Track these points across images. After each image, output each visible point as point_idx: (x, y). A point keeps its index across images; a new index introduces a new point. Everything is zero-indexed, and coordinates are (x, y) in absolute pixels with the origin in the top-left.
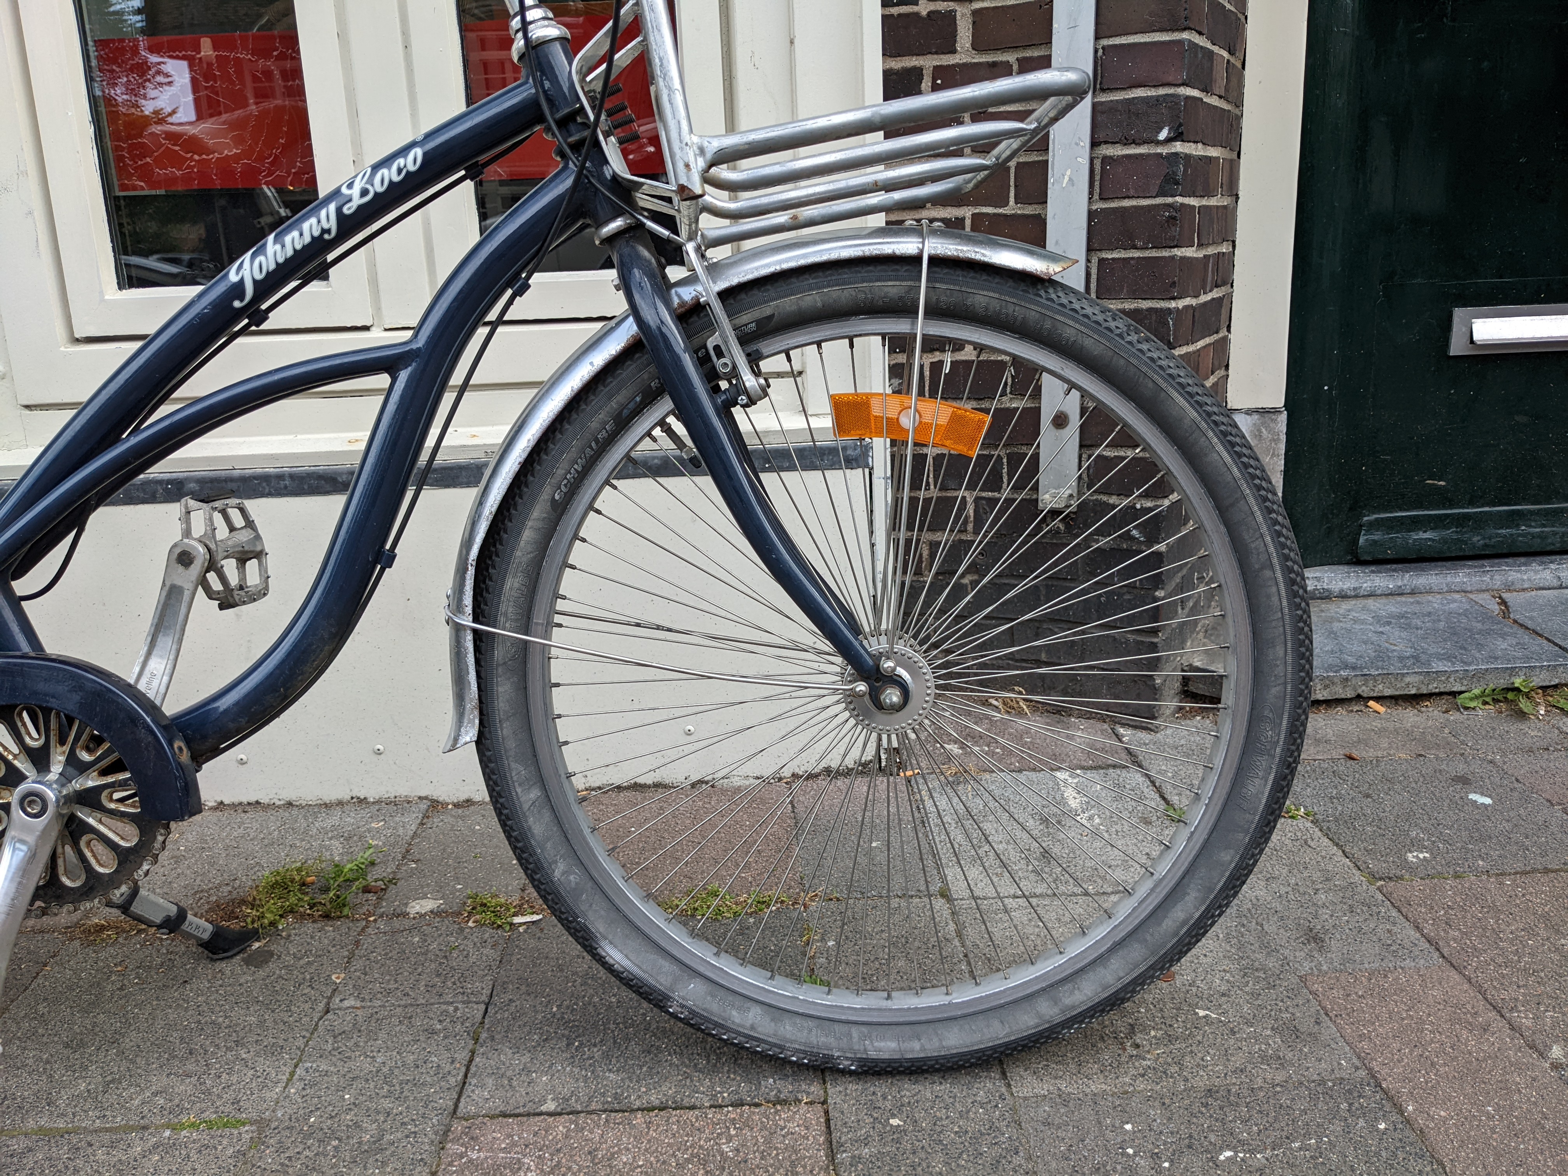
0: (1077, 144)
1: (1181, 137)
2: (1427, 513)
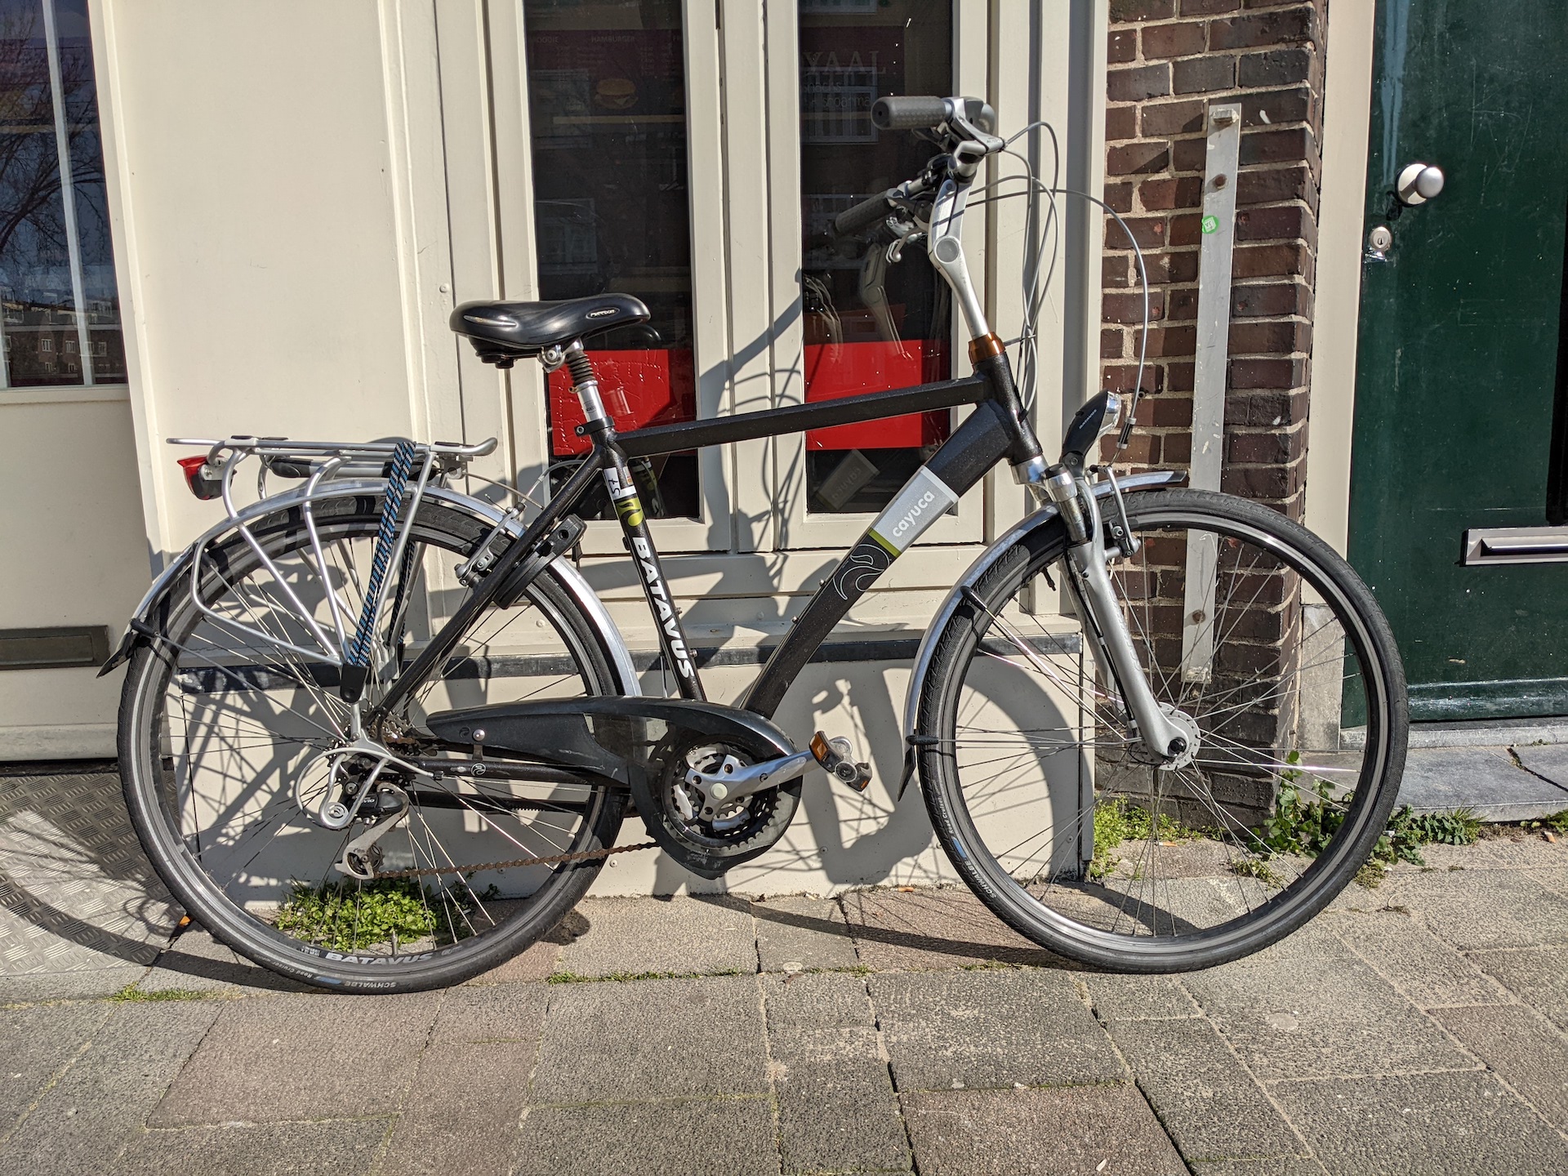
0: (1214, 425)
1: (1290, 423)
2: (1451, 684)
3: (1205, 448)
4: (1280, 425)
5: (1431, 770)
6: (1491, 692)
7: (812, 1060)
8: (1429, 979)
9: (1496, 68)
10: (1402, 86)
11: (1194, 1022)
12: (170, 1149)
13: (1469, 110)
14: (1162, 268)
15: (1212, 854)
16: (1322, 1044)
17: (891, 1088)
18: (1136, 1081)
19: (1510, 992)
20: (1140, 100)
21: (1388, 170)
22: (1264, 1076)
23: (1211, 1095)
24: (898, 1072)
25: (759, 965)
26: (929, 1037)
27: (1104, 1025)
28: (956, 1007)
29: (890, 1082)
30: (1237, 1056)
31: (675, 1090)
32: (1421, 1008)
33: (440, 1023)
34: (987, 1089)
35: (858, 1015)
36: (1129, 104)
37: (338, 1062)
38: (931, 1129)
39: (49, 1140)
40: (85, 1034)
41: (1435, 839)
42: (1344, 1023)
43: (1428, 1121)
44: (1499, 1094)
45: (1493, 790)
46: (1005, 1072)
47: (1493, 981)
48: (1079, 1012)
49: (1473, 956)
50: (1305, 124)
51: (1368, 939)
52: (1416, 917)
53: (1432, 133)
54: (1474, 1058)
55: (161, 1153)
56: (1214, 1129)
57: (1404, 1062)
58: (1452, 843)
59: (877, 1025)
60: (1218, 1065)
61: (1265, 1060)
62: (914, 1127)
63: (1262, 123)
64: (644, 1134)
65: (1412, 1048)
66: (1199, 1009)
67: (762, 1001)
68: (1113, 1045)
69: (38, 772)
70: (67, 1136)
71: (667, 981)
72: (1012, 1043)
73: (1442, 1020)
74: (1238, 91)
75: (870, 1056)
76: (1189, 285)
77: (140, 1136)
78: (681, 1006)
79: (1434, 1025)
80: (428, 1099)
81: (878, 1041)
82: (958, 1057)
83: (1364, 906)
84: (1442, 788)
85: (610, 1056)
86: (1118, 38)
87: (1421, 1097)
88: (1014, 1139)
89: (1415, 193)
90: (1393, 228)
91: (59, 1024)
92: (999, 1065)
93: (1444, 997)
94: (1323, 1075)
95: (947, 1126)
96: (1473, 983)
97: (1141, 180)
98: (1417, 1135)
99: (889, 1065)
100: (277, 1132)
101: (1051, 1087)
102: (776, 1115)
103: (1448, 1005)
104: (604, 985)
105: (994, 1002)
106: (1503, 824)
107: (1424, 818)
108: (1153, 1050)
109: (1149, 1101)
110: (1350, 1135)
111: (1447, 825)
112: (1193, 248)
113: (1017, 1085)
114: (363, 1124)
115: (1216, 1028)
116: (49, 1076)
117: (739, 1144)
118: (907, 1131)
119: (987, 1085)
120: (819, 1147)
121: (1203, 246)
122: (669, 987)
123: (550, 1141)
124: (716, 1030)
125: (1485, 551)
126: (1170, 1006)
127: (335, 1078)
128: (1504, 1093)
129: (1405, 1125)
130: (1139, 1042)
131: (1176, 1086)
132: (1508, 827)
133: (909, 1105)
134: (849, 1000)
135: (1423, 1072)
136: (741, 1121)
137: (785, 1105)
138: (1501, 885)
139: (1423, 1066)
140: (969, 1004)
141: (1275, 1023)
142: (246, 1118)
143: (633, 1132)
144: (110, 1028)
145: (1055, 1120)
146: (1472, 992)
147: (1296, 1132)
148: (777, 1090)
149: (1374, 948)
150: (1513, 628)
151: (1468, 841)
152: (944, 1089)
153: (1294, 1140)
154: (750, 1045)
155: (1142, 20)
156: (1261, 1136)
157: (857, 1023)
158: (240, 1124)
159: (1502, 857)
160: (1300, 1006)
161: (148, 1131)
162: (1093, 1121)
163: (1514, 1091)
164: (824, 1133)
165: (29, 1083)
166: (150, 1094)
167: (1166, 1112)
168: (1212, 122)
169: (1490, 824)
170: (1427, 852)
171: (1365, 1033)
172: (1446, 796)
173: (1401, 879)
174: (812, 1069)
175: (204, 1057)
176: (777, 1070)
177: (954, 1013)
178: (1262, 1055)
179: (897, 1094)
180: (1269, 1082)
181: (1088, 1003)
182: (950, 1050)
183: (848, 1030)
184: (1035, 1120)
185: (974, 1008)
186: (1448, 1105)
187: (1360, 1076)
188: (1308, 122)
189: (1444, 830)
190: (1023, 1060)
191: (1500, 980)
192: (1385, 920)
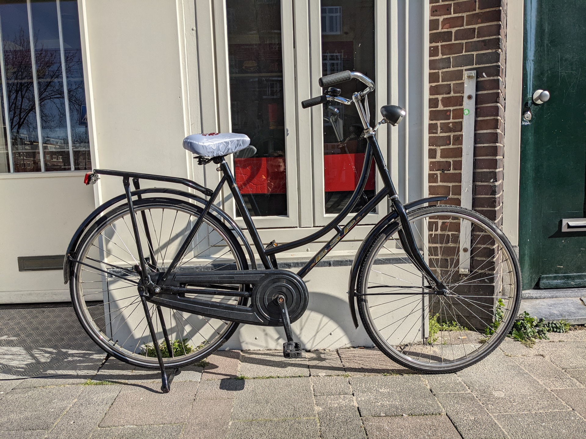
0: (469, 182)
1: (496, 181)
2: (558, 275)
3: (466, 190)
4: (493, 182)
5: (551, 306)
6: (573, 278)
7: (331, 406)
8: (551, 379)
9: (568, 56)
10: (533, 62)
11: (466, 394)
12: (107, 435)
13: (558, 71)
14: (450, 127)
15: (472, 336)
16: (513, 401)
17: (359, 416)
18: (447, 414)
19: (581, 384)
20: (441, 69)
21: (529, 92)
22: (492, 413)
23: (473, 419)
24: (361, 410)
25: (310, 374)
26: (372, 398)
27: (435, 395)
28: (381, 388)
29: (359, 414)
30: (483, 406)
31: (282, 416)
32: (549, 389)
33: (198, 393)
34: (393, 416)
35: (346, 391)
36: (437, 71)
37: (164, 406)
38: (374, 430)
39: (65, 432)
40: (75, 396)
41: (553, 331)
42: (521, 395)
43: (551, 428)
44: (577, 419)
45: (574, 313)
46: (399, 410)
47: (575, 380)
48: (425, 390)
49: (568, 371)
50: (499, 77)
51: (529, 365)
52: (547, 358)
53: (545, 79)
54: (568, 406)
55: (104, 436)
56: (475, 430)
57: (543, 408)
58: (560, 332)
59: (353, 394)
60: (476, 408)
61: (493, 407)
62: (368, 429)
63: (484, 77)
64: (273, 430)
65: (545, 403)
66: (468, 389)
67: (312, 386)
68: (438, 402)
69: (51, 306)
70: (72, 430)
71: (277, 379)
72: (401, 401)
73: (556, 393)
74: (475, 66)
75: (351, 405)
76: (459, 133)
77: (97, 431)
78: (283, 387)
79: (553, 395)
80: (196, 418)
81: (354, 400)
82: (382, 406)
83: (528, 354)
84: (556, 312)
85: (259, 404)
86: (432, 49)
87: (549, 420)
88: (403, 433)
89: (539, 100)
90: (532, 112)
91: (65, 393)
92: (397, 408)
93: (557, 386)
94: (514, 412)
95: (379, 429)
96: (568, 380)
97: (442, 97)
98: (548, 432)
99: (358, 408)
100: (144, 429)
101: (416, 415)
102: (319, 424)
103: (559, 388)
104: (256, 380)
105: (395, 387)
106: (579, 325)
107: (549, 323)
108: (452, 403)
109: (451, 421)
110: (523, 432)
111: (558, 326)
112: (460, 120)
113: (404, 415)
114: (174, 427)
115: (475, 396)
116: (63, 410)
117: (306, 434)
118: (365, 430)
119: (393, 415)
120: (334, 435)
121: (464, 119)
122: (278, 381)
123: (240, 433)
124: (296, 396)
125: (569, 227)
126: (458, 388)
127: (163, 411)
128: (579, 418)
129: (543, 429)
130: (447, 401)
131: (461, 416)
132: (580, 327)
133: (365, 421)
134: (343, 386)
135: (549, 411)
136: (306, 426)
137: (322, 421)
138: (578, 347)
139: (550, 409)
140: (386, 387)
141: (496, 394)
142: (133, 424)
143: (269, 430)
144: (83, 394)
145: (418, 427)
146: (567, 384)
147: (504, 431)
148: (318, 416)
149: (532, 369)
150: (580, 255)
151: (565, 331)
152: (378, 416)
153: (503, 434)
154: (308, 401)
155: (441, 42)
156: (492, 433)
157: (346, 394)
158: (132, 426)
159: (578, 337)
160: (505, 388)
161: (99, 429)
162: (431, 427)
163: (583, 417)
164: (336, 430)
165: (56, 413)
166: (99, 416)
167: (458, 424)
168: (466, 77)
169: (573, 326)
170: (550, 335)
171: (529, 398)
172: (557, 315)
173: (541, 345)
174: (330, 409)
175: (117, 404)
176: (318, 409)
177: (380, 390)
178: (491, 405)
179: (361, 418)
180: (494, 414)
181: (428, 387)
182: (379, 403)
183: (343, 396)
184: (411, 427)
185: (388, 389)
186: (559, 422)
187: (527, 413)
188: (500, 77)
189: (557, 327)
190: (406, 406)
191: (577, 380)
192: (535, 359)
